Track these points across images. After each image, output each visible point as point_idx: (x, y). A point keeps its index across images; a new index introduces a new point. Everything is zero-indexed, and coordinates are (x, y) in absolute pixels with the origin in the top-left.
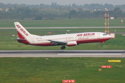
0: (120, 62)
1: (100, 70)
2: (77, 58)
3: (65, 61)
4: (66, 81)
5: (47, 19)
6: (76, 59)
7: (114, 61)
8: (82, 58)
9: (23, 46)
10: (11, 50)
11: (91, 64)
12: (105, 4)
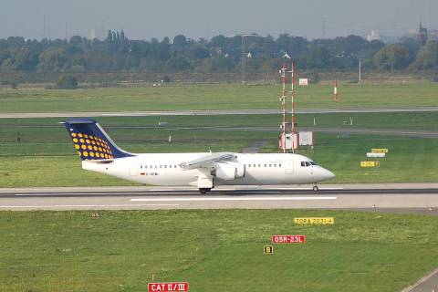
0: (332, 222)
1: (268, 250)
2: (192, 211)
4: (159, 288)
5: (93, 87)
6: (191, 215)
7: (312, 220)
8: (210, 211)
9: (18, 175)
11: (238, 231)
12: (281, 35)
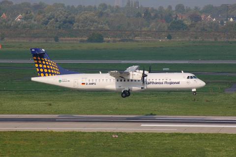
3: (158, 142)
5: (114, 41)
6: (186, 138)
8: (200, 135)
9: (58, 106)
10: (29, 114)
11: (221, 151)
